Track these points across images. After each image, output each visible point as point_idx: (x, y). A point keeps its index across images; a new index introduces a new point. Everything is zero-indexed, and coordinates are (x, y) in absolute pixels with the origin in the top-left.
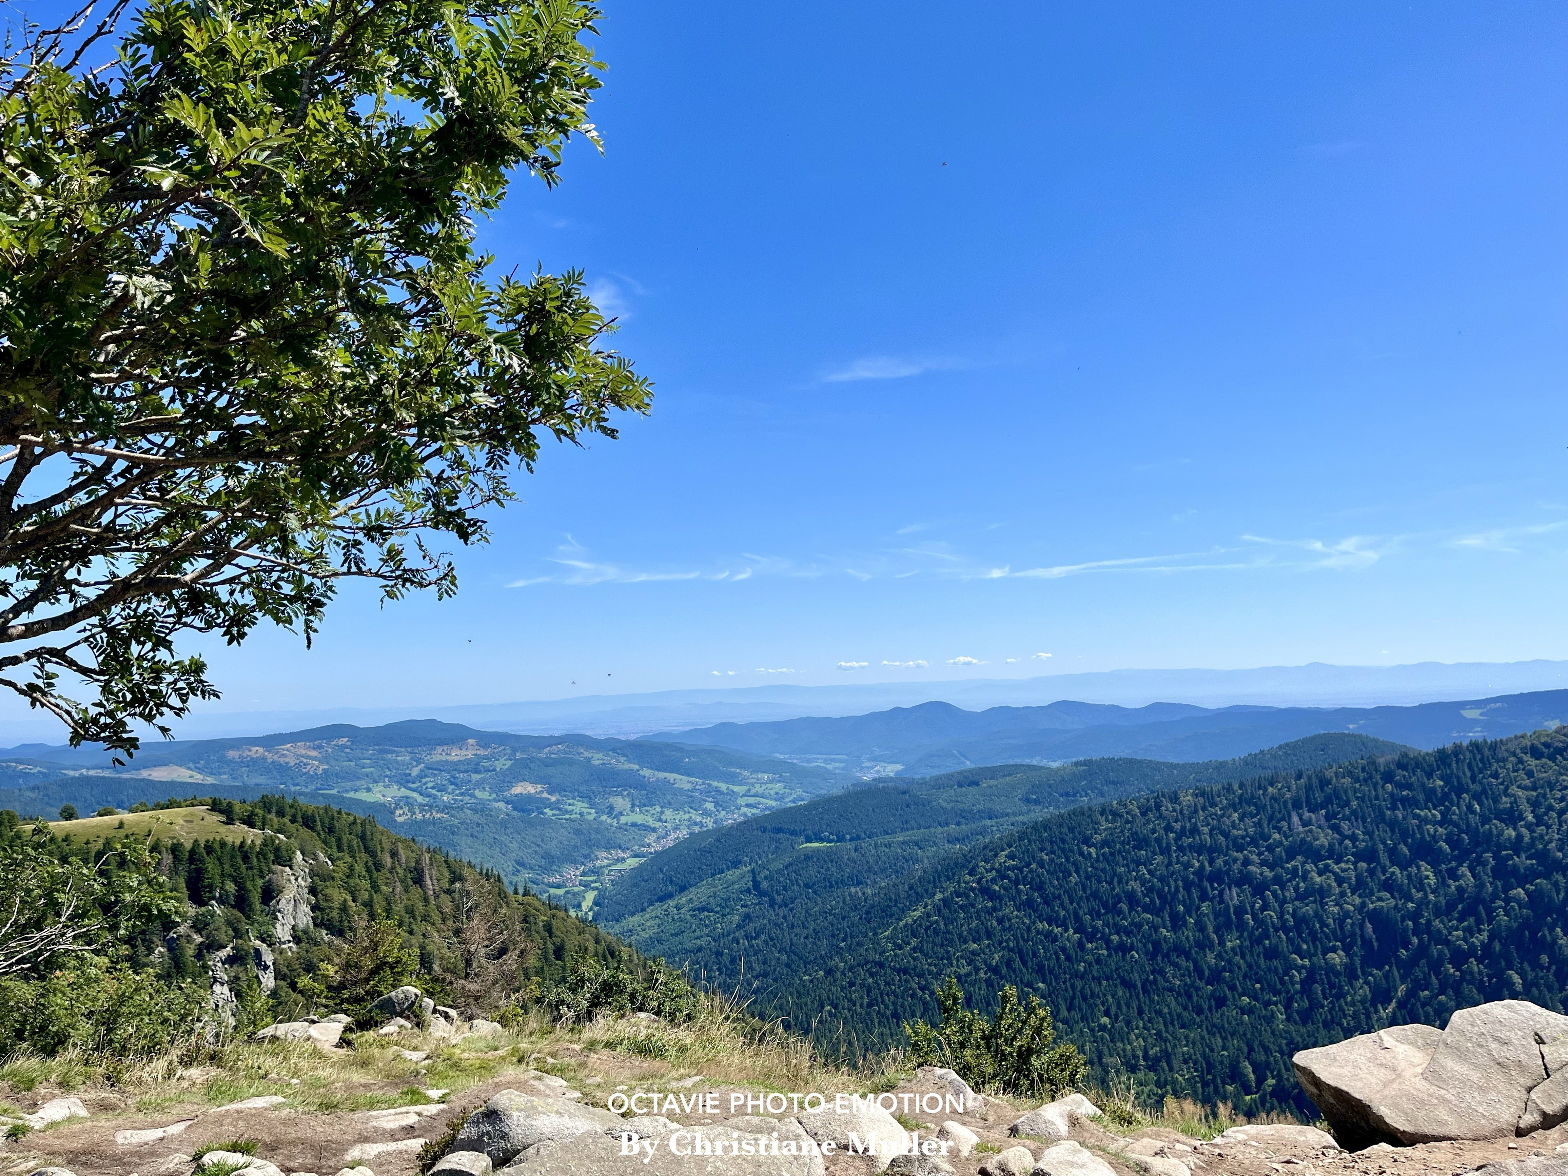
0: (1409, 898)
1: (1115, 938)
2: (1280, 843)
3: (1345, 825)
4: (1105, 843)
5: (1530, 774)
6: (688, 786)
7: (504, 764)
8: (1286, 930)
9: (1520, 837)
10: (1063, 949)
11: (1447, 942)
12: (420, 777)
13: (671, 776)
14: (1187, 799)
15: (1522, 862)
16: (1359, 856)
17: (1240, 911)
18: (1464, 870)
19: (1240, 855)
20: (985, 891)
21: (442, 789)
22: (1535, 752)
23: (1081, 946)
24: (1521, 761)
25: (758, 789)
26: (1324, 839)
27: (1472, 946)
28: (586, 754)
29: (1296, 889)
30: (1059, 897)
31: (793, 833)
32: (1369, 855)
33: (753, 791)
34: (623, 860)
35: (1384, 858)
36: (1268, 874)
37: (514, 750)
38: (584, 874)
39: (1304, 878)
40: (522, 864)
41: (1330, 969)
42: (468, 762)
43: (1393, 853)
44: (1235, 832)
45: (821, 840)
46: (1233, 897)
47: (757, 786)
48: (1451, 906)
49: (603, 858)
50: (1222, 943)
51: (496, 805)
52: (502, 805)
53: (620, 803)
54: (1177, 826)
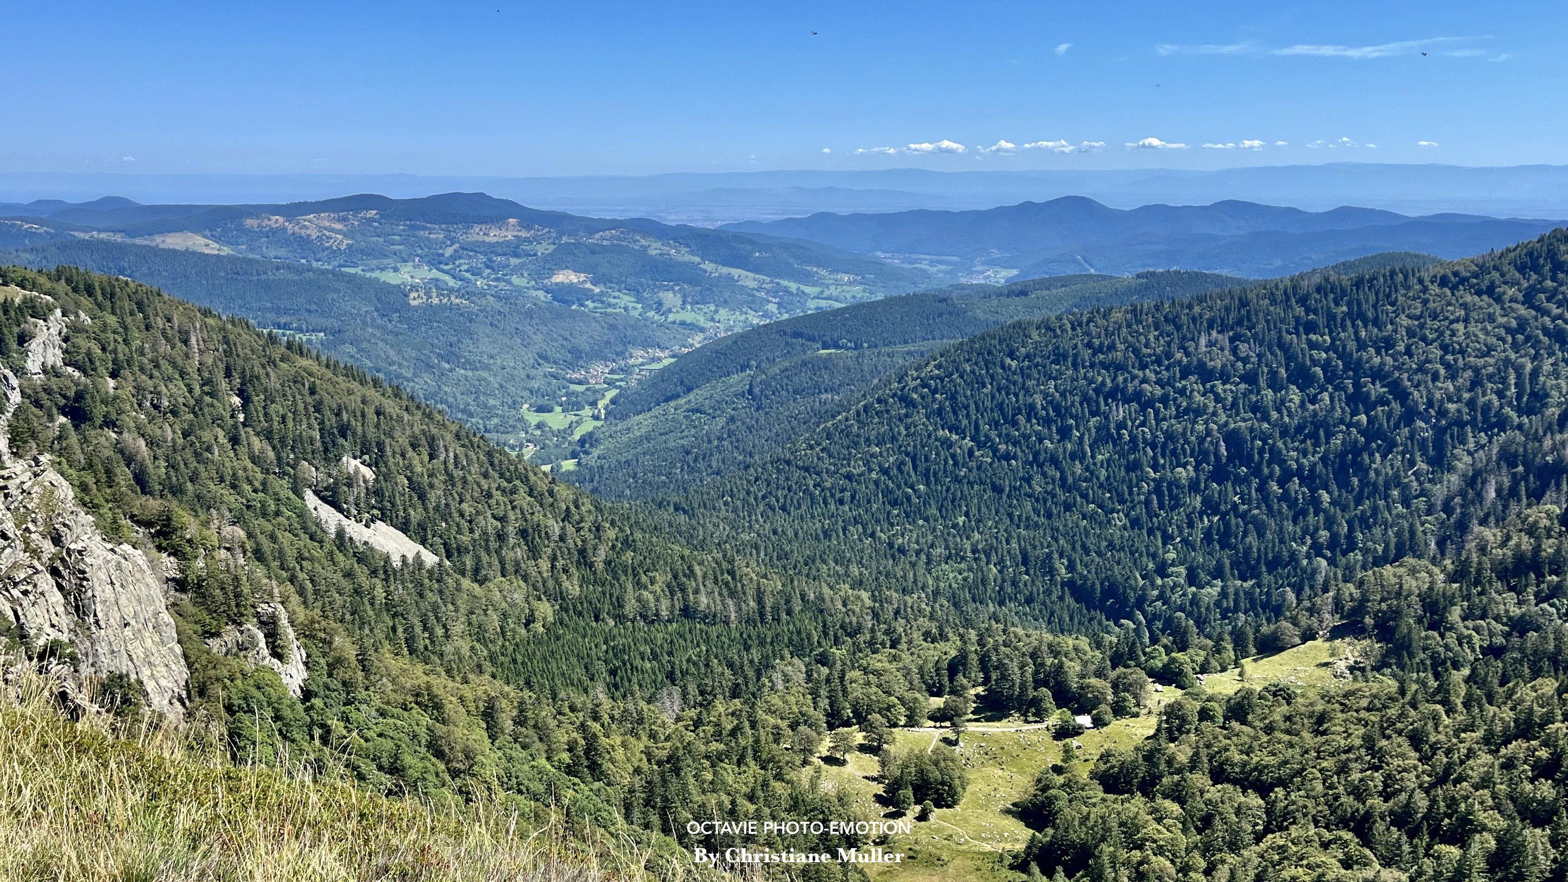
0: (1266, 418)
1: (1002, 447)
2: (1180, 362)
3: (1243, 347)
4: (1027, 356)
5: (1425, 302)
6: (753, 284)
7: (544, 249)
8: (1154, 447)
9: (1383, 364)
10: (953, 456)
11: (1282, 463)
12: (454, 258)
13: (736, 272)
14: (1117, 316)
15: (1376, 390)
16: (1244, 378)
17: (1121, 425)
18: (1326, 396)
19: (1141, 374)
20: (905, 400)
21: (476, 272)
22: (1444, 282)
23: (971, 453)
24: (1425, 290)
25: (833, 291)
26: (1218, 361)
27: (1300, 467)
28: (643, 242)
29: (1178, 407)
30: (966, 407)
31: (812, 339)
32: (1250, 378)
33: (827, 293)
34: (659, 359)
35: (1262, 383)
36: (1158, 391)
37: (561, 234)
38: (612, 372)
39: (1190, 397)
40: (546, 359)
41: (1174, 483)
42: (507, 244)
43: (1273, 374)
44: (1145, 351)
45: (837, 346)
46: (1120, 412)
47: (832, 288)
48: (1300, 429)
49: (638, 355)
50: (1093, 457)
51: (534, 293)
52: (541, 294)
53: (670, 298)
54: (1096, 342)
